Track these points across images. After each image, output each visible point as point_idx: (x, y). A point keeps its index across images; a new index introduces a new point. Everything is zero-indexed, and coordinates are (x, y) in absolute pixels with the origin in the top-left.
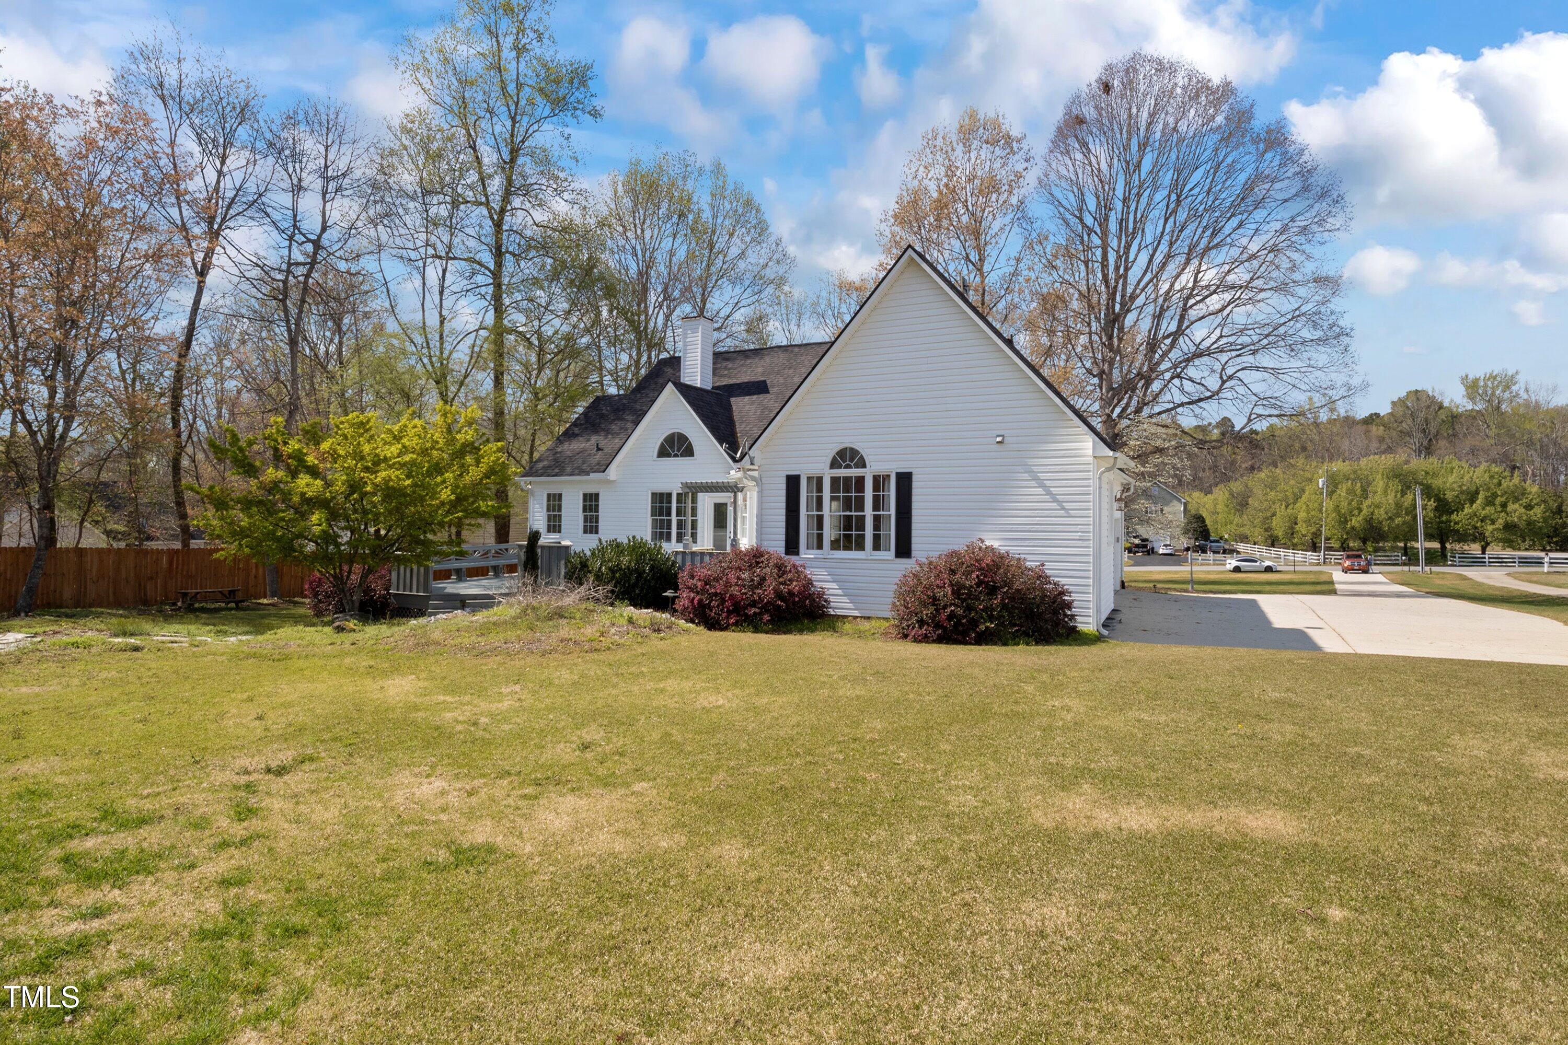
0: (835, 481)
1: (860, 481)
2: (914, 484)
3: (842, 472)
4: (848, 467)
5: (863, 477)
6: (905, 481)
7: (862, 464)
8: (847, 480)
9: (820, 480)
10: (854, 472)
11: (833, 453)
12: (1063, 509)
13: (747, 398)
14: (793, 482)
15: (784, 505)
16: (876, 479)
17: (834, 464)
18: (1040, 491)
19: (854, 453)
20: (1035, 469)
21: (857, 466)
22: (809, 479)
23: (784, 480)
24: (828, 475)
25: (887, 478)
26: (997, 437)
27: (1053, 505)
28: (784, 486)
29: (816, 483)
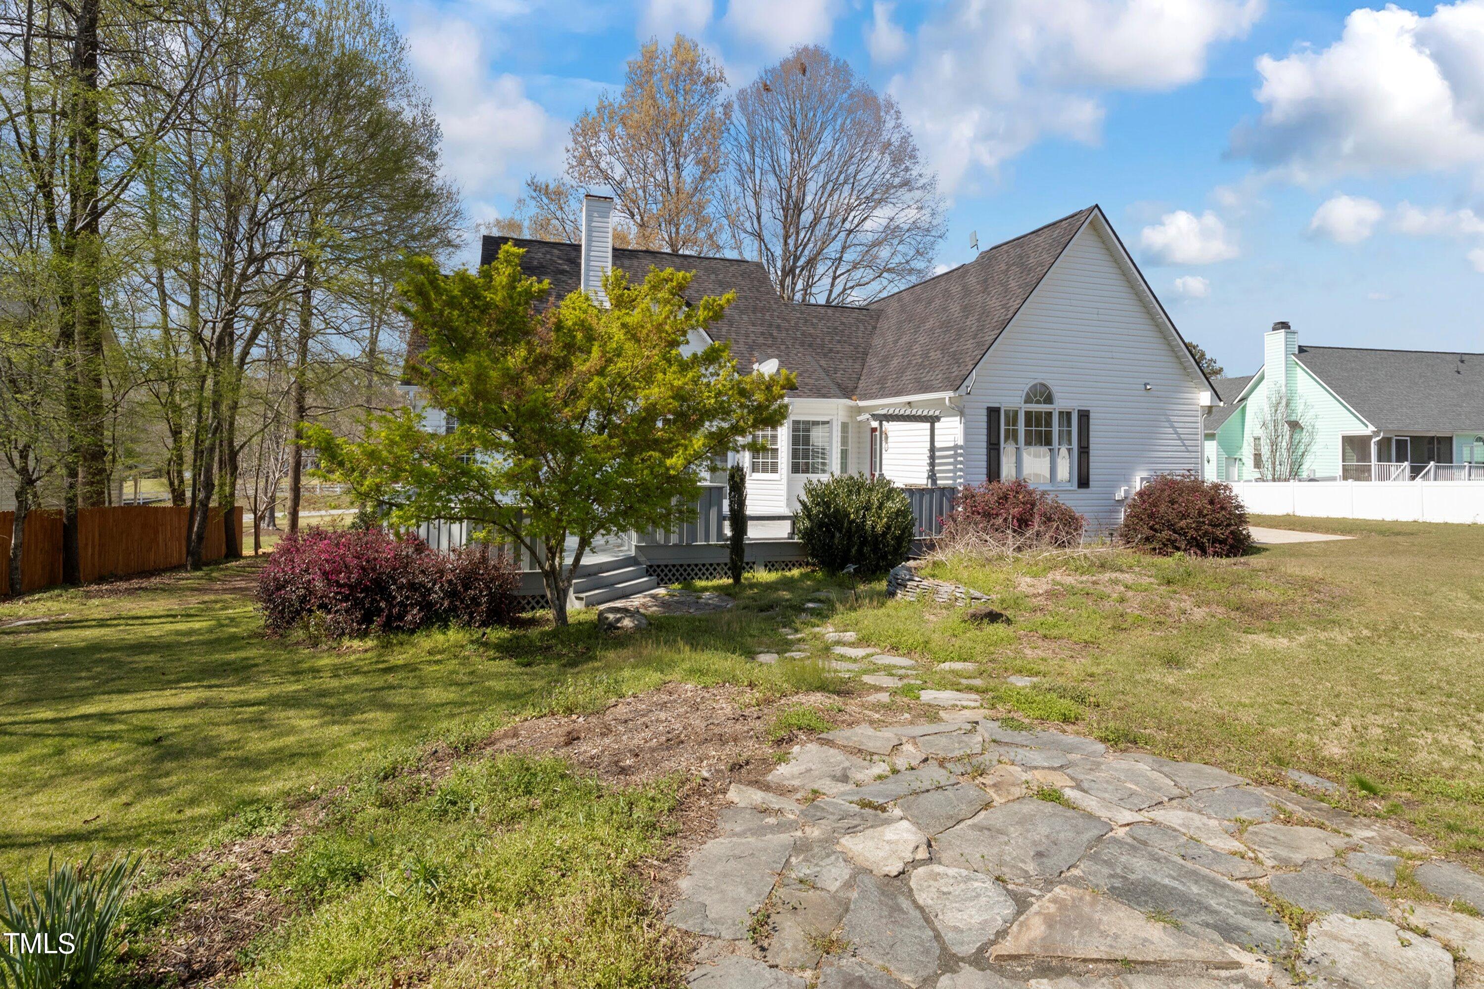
0: (1028, 414)
1: (1049, 416)
2: (1092, 421)
3: (1034, 407)
4: (1038, 402)
5: (1051, 413)
6: (1084, 416)
7: (1049, 399)
8: (1038, 414)
9: (1016, 413)
10: (1044, 408)
11: (1027, 389)
12: (1184, 445)
14: (993, 413)
15: (985, 438)
16: (1061, 413)
17: (1028, 400)
18: (1171, 430)
19: (1044, 390)
20: (1168, 412)
21: (1046, 402)
23: (985, 412)
24: (1022, 409)
25: (1069, 414)
26: (1146, 385)
27: (1179, 442)
28: (985, 419)
29: (1012, 417)
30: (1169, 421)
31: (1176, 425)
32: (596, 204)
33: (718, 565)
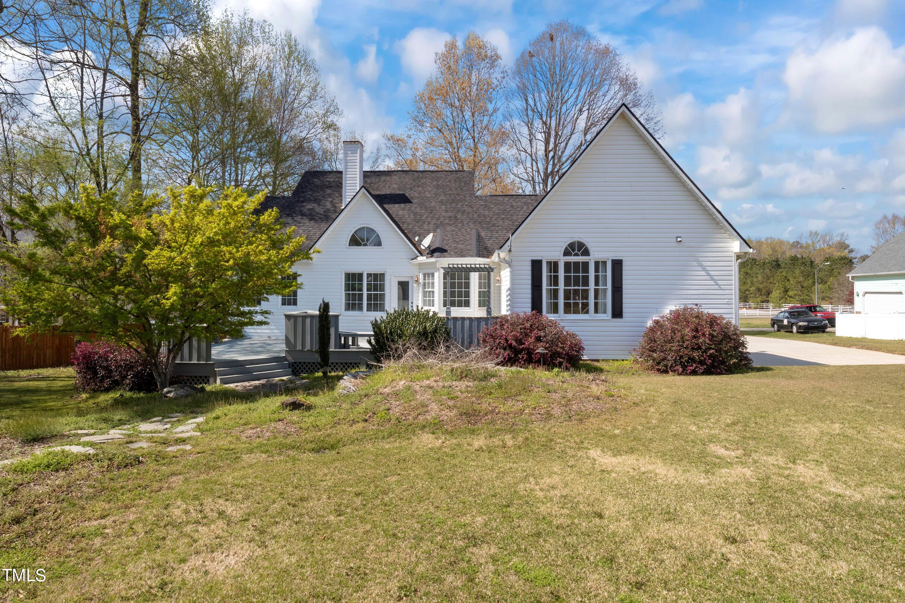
0: (567, 265)
1: (586, 265)
2: (624, 268)
3: (572, 259)
4: (576, 255)
5: (588, 263)
6: (617, 265)
7: (586, 253)
8: (576, 264)
9: (556, 264)
10: (581, 259)
11: (566, 245)
12: (717, 284)
13: (397, 205)
14: (536, 265)
15: (530, 282)
16: (597, 264)
17: (566, 253)
18: (703, 273)
19: (581, 245)
20: (700, 259)
21: (583, 254)
22: (549, 263)
23: (529, 264)
24: (562, 261)
25: (605, 263)
26: (677, 237)
27: (712, 282)
28: (530, 268)
29: (554, 266)
30: (701, 266)
31: (708, 268)
32: (350, 146)
33: (337, 363)
